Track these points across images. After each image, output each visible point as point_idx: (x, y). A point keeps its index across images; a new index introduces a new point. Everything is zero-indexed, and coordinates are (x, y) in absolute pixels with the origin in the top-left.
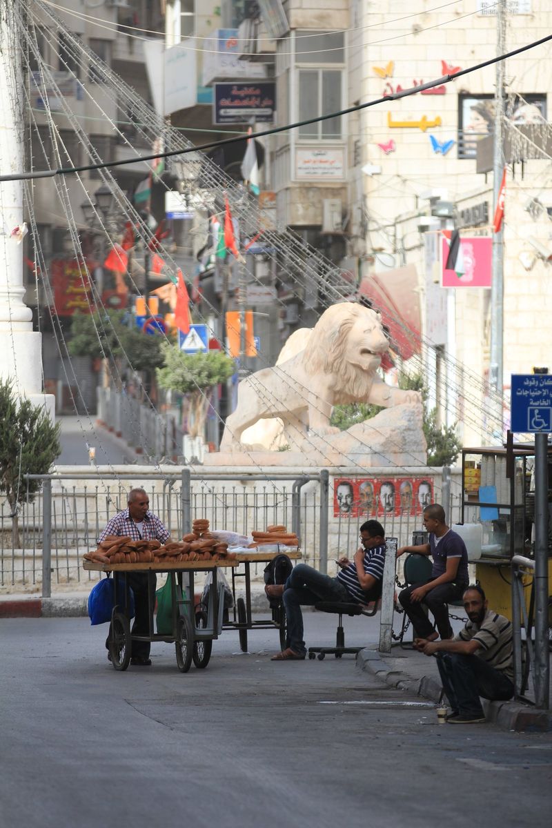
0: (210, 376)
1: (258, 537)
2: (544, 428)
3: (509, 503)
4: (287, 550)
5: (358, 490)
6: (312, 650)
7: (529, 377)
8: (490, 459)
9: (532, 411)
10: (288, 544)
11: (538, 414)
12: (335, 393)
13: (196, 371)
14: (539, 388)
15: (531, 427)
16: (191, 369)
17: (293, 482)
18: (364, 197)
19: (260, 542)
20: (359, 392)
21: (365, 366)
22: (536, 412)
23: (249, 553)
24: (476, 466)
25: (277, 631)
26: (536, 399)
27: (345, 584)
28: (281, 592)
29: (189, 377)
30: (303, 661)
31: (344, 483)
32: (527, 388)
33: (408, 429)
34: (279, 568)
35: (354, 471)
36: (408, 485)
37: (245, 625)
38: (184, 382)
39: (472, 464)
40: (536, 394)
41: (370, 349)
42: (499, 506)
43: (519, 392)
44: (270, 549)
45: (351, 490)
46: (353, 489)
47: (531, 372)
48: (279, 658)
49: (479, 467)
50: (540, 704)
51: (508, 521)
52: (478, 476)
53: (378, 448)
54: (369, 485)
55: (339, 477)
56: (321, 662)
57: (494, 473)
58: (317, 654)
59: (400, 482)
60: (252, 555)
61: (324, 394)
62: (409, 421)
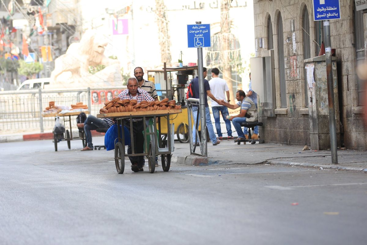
0: (36, 70)
1: (73, 107)
2: (201, 45)
3: (166, 89)
4: (84, 110)
5: (100, 95)
6: (95, 147)
7: (194, 26)
8: (158, 73)
9: (196, 39)
10: (84, 109)
11: (198, 40)
12: (90, 61)
13: (31, 68)
14: (198, 30)
15: (196, 45)
16: (29, 67)
17: (77, 93)
18: (81, 12)
19: (74, 108)
20: (98, 61)
21: (100, 51)
22: (198, 39)
23: (71, 112)
24: (152, 77)
25: (81, 141)
26: (197, 34)
27: (107, 122)
28: (83, 126)
29: (29, 70)
30: (92, 151)
31: (95, 92)
32: (193, 30)
33: (116, 73)
34: (82, 117)
35: (98, 88)
36: (117, 92)
37: (70, 139)
38: (27, 72)
39: (151, 76)
40: (197, 32)
41: (101, 45)
42: (162, 91)
43: (190, 31)
44: (78, 111)
45: (97, 94)
46: (98, 94)
47: (195, 24)
48: (84, 150)
49: (154, 77)
50: (204, 154)
51: (165, 96)
52: (154, 80)
53: (106, 80)
54: (103, 93)
55: (93, 90)
56: (99, 151)
57: (160, 79)
58: (98, 148)
59: (114, 92)
60: (72, 113)
61: (86, 62)
62: (116, 70)
